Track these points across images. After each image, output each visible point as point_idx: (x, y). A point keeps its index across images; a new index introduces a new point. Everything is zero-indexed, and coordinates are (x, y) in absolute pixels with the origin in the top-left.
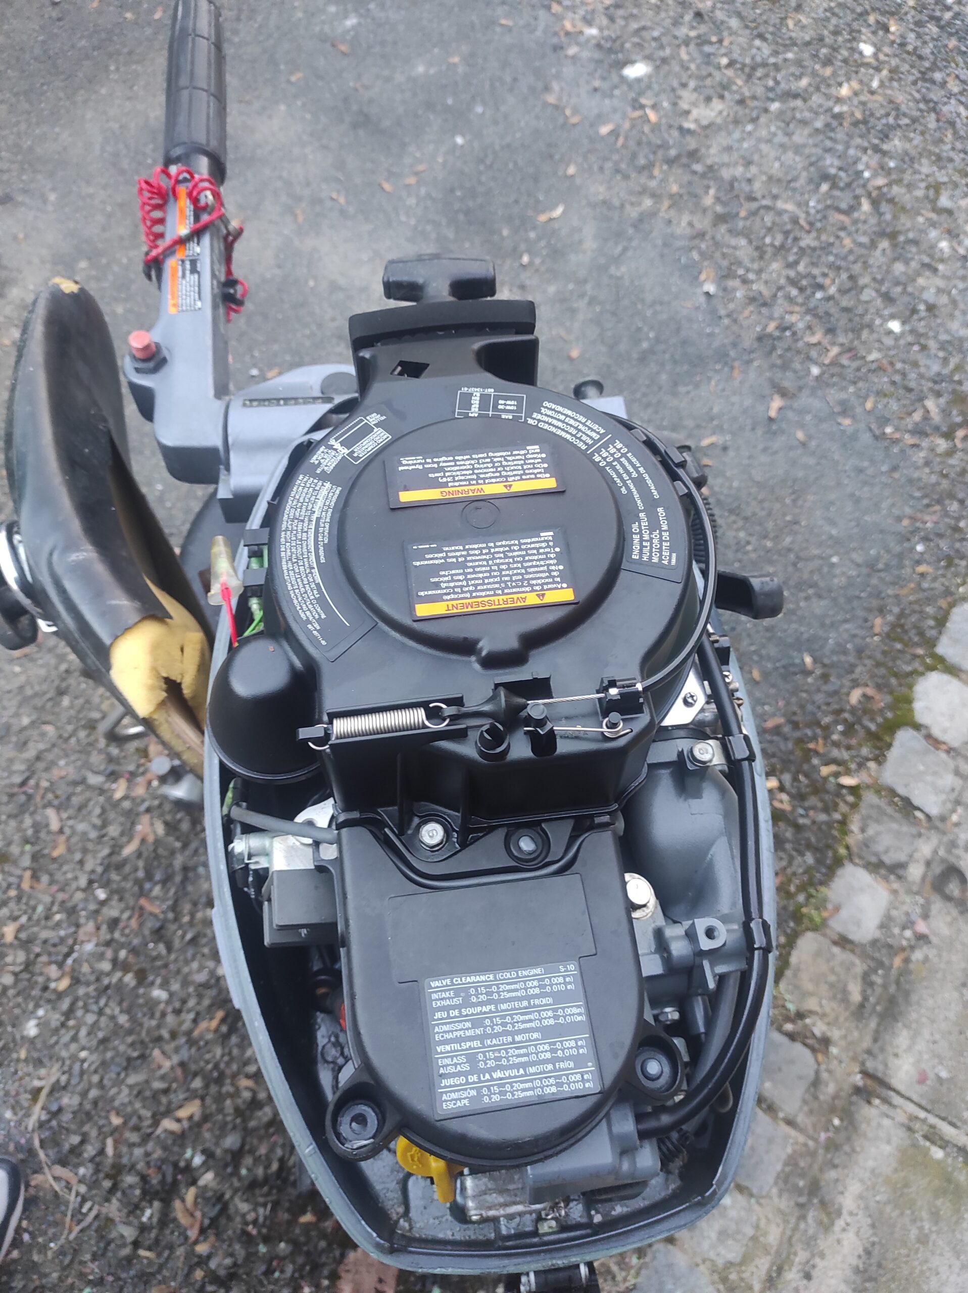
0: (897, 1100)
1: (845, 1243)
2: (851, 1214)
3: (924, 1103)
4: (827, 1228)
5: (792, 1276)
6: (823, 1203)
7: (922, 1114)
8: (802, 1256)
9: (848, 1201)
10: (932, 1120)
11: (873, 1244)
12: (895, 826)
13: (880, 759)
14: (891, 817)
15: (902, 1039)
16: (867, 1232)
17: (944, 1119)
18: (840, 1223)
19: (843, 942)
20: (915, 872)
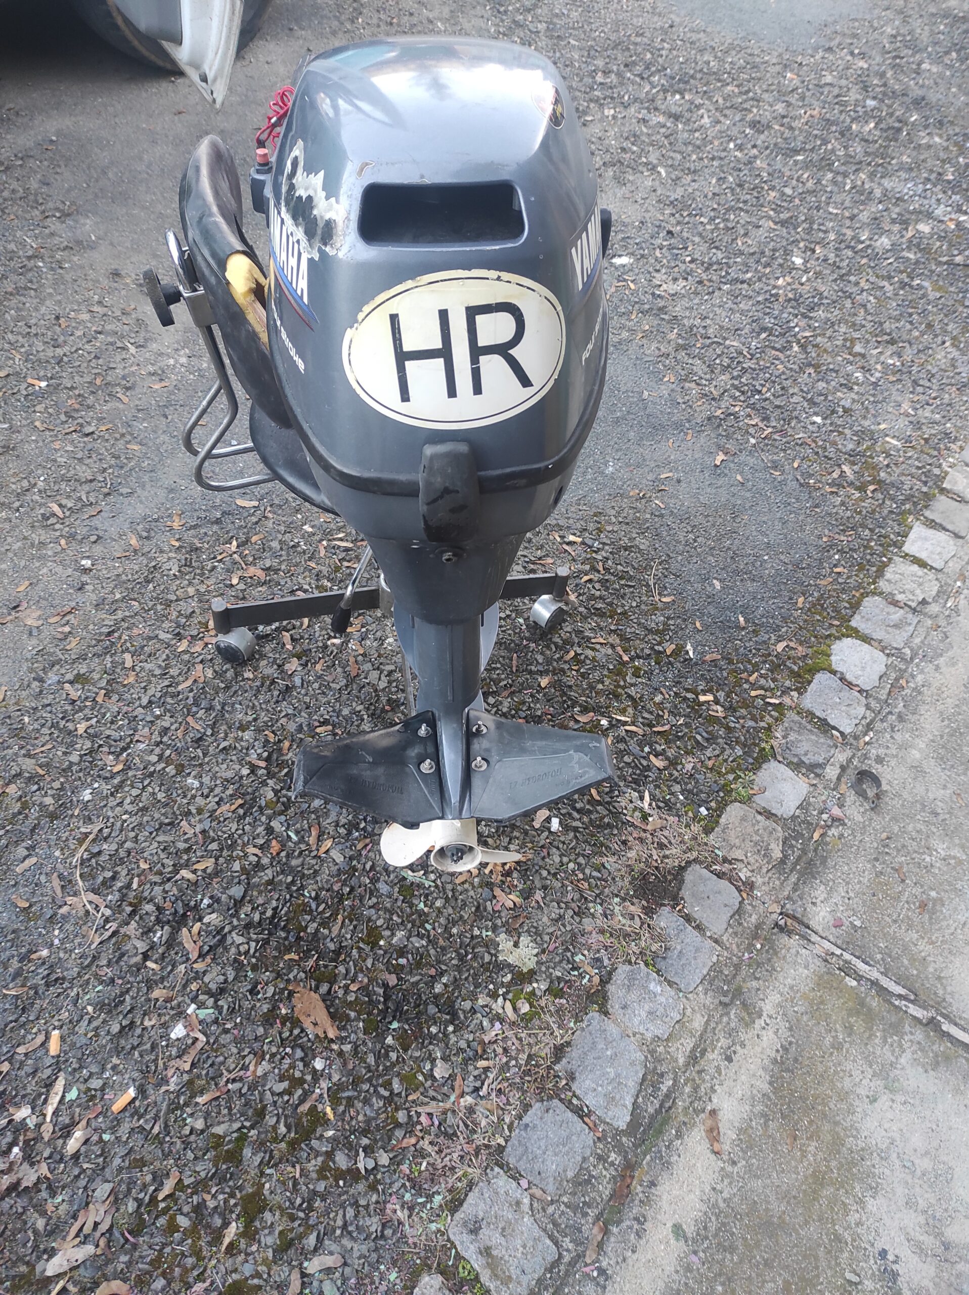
0: (814, 938)
1: (765, 1038)
2: (770, 1017)
3: (839, 942)
4: (748, 1025)
5: (714, 1057)
6: (744, 1005)
7: (838, 952)
8: (723, 1042)
9: (768, 1008)
10: (847, 956)
11: (790, 1043)
12: (813, 737)
13: (801, 691)
14: (810, 731)
15: (820, 892)
16: (784, 1033)
17: (858, 958)
18: (760, 1023)
19: (768, 814)
20: (832, 772)
